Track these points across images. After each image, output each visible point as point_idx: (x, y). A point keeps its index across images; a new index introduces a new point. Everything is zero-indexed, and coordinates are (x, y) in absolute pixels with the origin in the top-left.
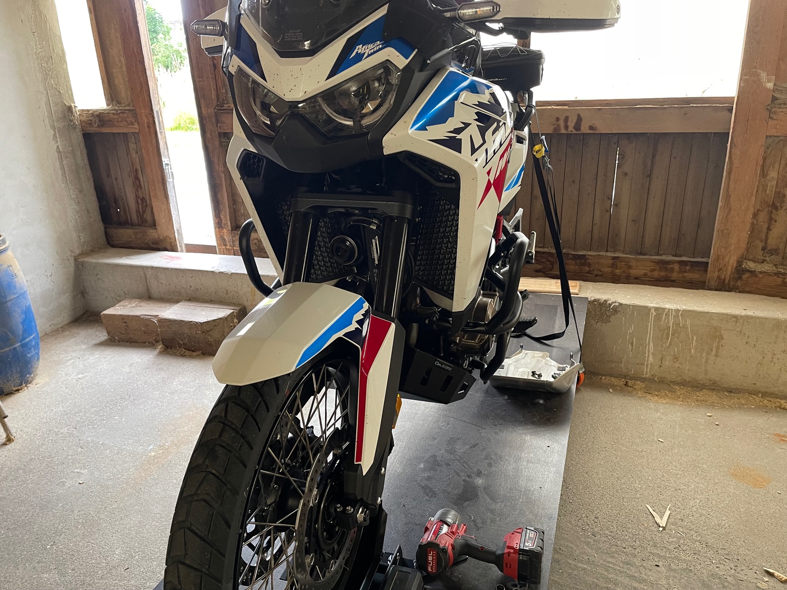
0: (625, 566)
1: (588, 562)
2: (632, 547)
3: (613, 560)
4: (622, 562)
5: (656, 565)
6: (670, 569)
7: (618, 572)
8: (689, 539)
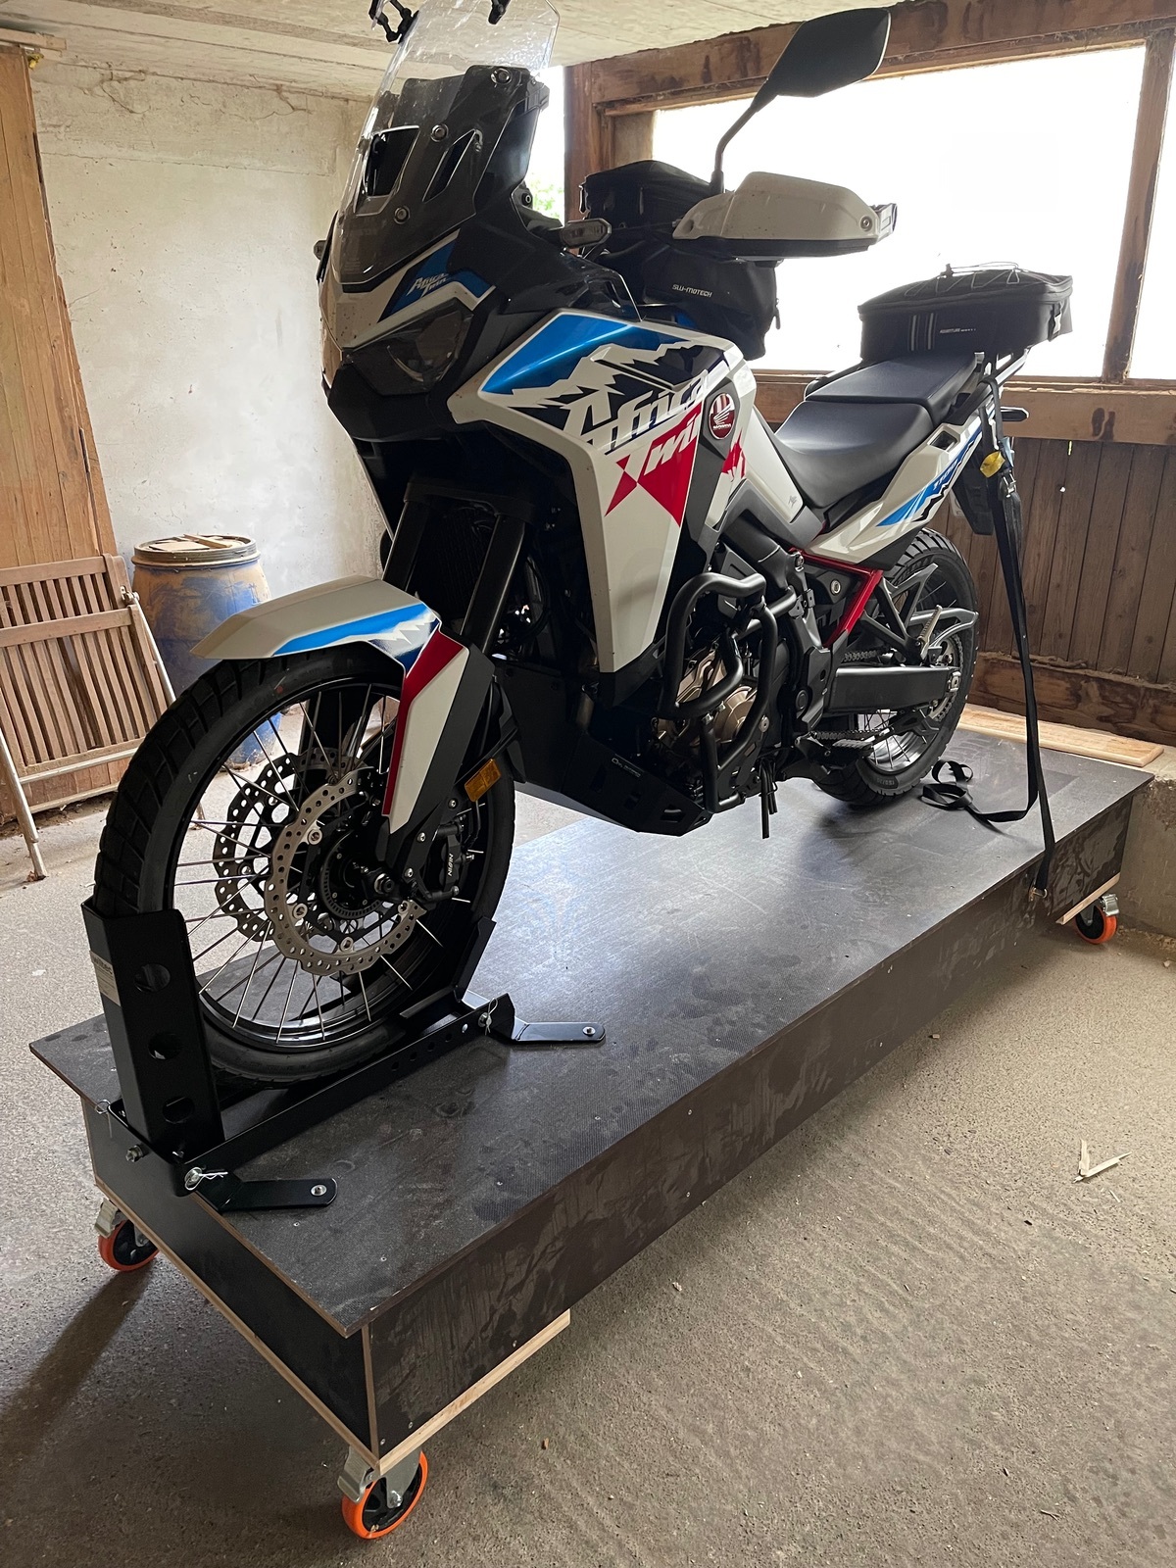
0: (969, 1206)
1: (909, 1182)
2: (1003, 1186)
3: (954, 1193)
4: (968, 1200)
5: (1027, 1222)
6: (1049, 1234)
7: (948, 1208)
8: (1123, 1208)
